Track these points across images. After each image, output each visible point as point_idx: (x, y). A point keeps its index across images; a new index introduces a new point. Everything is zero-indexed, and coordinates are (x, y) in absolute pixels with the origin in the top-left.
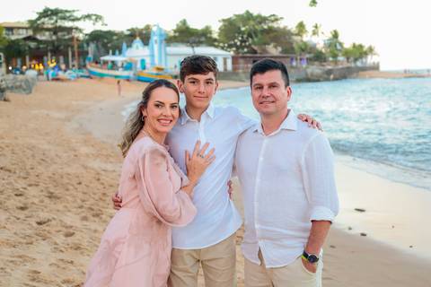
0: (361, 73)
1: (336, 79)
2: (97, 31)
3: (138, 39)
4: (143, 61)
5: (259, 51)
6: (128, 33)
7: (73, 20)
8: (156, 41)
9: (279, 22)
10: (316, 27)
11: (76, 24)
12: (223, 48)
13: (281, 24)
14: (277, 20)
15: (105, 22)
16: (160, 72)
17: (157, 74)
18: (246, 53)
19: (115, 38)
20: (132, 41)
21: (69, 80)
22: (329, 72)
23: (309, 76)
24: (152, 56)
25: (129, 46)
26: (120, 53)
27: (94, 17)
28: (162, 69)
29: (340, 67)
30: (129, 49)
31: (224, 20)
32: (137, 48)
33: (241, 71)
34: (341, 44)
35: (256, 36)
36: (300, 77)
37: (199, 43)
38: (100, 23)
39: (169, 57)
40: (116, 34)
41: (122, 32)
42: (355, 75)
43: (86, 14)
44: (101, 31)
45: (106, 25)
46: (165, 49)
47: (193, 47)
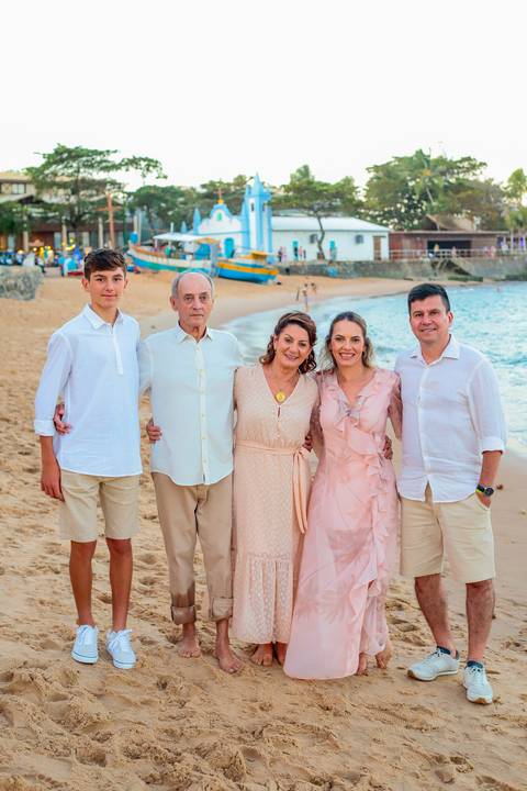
2: (149, 187)
3: (221, 202)
4: (229, 241)
5: (439, 225)
6: (205, 191)
7: (107, 169)
8: (253, 208)
9: (478, 172)
11: (113, 175)
12: (374, 219)
13: (481, 176)
14: (474, 167)
15: (164, 172)
16: (259, 263)
17: (254, 266)
18: (414, 228)
19: (180, 199)
20: (211, 206)
25: (206, 215)
26: (190, 227)
27: (143, 164)
28: (264, 257)
30: (205, 221)
31: (376, 168)
32: (220, 218)
33: (405, 260)
35: (435, 197)
36: (516, 273)
37: (330, 211)
38: (154, 173)
39: (275, 235)
40: (182, 194)
41: (193, 189)
43: (130, 157)
44: (156, 188)
45: (165, 177)
46: (269, 221)
47: (319, 218)
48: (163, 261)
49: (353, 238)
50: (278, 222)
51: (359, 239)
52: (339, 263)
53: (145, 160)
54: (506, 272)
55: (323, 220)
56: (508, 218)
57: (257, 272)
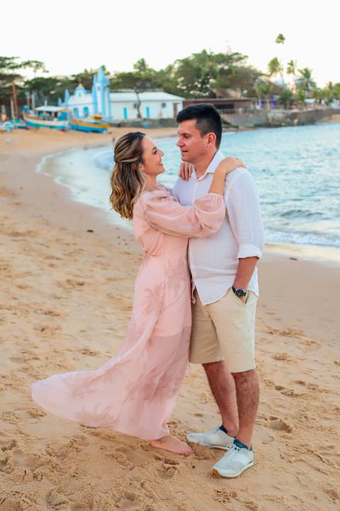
0: (333, 116)
1: (301, 124)
2: (38, 78)
3: (80, 86)
4: (86, 109)
5: (218, 94)
6: (73, 79)
7: (13, 68)
8: (99, 89)
9: (243, 61)
10: (292, 64)
11: (17, 71)
13: (246, 64)
14: (240, 59)
15: (47, 69)
16: (98, 121)
17: (95, 124)
19: (59, 84)
20: (75, 88)
21: (6, 131)
22: (294, 116)
23: (270, 120)
24: (95, 104)
25: (72, 94)
26: (63, 101)
27: (34, 64)
28: (100, 118)
29: (309, 109)
30: (72, 97)
32: (80, 95)
34: (313, 84)
35: (215, 78)
36: (260, 123)
37: (144, 89)
38: (41, 70)
39: (113, 105)
40: (59, 81)
41: (67, 78)
42: (326, 119)
43: (26, 61)
44: (42, 78)
45: (48, 72)
46: (109, 96)
47: (137, 93)
48: (40, 122)
49: (161, 104)
50: (114, 96)
51: (164, 105)
52: (149, 120)
53: (36, 62)
54: (255, 122)
55: (140, 95)
56: (257, 90)
57: (97, 127)
